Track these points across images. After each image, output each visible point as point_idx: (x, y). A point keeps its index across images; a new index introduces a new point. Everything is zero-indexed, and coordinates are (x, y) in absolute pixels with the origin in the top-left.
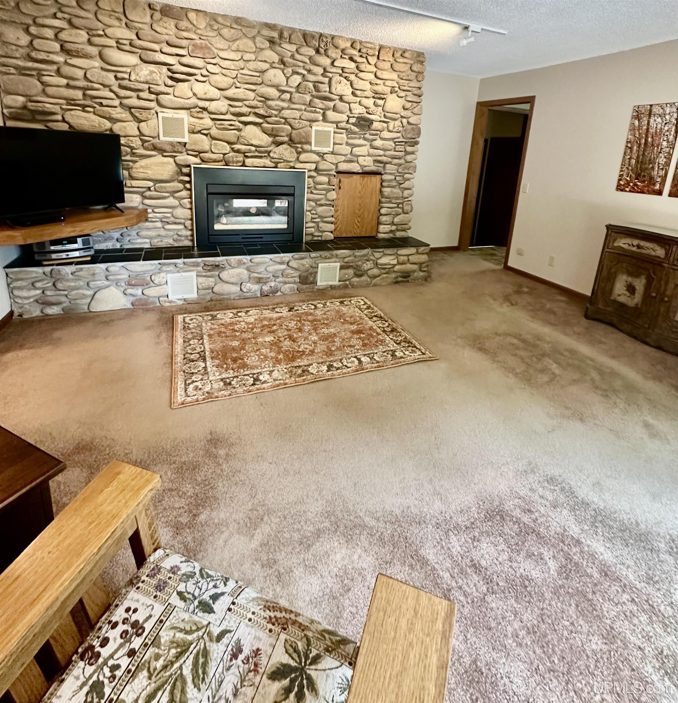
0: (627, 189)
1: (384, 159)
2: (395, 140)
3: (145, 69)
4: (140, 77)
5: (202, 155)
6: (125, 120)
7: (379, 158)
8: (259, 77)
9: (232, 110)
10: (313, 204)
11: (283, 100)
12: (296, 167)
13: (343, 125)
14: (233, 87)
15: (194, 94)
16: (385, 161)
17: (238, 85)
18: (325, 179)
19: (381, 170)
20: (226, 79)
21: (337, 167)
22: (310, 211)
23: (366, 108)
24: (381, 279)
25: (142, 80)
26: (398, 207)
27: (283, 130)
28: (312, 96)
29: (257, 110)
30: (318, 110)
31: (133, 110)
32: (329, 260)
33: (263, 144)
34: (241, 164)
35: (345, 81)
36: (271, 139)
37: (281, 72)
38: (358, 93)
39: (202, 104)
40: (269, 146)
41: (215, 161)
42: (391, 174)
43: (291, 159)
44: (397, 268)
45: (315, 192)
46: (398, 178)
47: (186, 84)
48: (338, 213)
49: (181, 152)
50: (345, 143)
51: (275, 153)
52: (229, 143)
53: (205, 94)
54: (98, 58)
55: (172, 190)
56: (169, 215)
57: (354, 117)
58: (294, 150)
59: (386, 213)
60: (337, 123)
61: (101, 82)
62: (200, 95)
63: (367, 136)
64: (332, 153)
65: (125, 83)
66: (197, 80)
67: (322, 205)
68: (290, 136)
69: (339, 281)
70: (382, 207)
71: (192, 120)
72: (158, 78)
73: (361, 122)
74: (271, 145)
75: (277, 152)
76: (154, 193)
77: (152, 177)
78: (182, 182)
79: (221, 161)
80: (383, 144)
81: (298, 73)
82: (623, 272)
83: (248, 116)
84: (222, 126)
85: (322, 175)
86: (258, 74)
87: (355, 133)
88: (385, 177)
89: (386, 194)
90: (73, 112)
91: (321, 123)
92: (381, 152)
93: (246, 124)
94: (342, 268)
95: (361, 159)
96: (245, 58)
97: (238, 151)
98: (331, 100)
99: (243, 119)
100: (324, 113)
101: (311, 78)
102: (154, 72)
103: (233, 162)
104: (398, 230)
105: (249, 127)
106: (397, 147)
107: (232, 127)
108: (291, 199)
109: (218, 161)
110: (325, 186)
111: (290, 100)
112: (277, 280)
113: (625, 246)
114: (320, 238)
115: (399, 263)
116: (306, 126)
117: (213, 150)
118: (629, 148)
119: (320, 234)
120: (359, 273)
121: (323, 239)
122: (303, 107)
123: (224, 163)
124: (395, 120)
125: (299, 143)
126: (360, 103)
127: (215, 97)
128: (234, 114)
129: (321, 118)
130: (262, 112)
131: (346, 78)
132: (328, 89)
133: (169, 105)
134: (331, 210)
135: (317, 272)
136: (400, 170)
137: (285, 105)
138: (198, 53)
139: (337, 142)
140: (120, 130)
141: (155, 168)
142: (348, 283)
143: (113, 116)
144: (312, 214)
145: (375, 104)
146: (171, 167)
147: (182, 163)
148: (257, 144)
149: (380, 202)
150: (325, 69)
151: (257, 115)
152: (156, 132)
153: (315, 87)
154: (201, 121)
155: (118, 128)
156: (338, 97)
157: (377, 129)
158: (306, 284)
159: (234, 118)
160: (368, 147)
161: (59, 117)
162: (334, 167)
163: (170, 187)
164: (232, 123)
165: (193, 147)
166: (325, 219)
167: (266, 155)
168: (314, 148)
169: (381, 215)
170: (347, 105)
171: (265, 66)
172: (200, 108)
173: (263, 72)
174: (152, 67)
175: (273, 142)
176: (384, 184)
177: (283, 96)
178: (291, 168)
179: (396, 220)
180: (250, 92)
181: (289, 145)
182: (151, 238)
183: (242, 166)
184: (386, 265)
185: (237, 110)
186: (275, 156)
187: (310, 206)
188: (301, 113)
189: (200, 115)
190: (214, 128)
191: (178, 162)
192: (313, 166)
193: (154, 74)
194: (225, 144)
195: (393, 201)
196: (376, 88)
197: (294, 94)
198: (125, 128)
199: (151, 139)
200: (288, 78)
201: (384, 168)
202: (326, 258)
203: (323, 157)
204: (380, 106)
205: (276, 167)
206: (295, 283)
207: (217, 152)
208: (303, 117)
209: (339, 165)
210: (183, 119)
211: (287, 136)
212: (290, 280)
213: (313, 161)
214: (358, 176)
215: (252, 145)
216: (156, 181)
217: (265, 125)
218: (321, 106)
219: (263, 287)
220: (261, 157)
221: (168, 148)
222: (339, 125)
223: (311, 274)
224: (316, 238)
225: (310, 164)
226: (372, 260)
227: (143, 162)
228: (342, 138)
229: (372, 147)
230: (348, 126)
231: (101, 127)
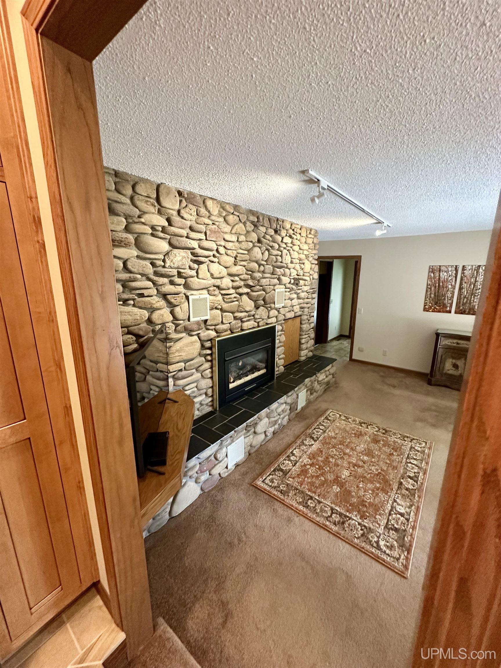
0: (431, 310)
1: (304, 305)
2: (307, 291)
3: (177, 255)
4: (174, 264)
5: (217, 327)
6: (161, 307)
7: (302, 305)
8: (248, 254)
9: (233, 284)
11: (260, 272)
12: (268, 322)
13: (288, 285)
15: (211, 275)
16: (304, 307)
18: (280, 327)
19: (302, 313)
20: (229, 258)
25: (175, 266)
26: (308, 336)
27: (260, 295)
28: (273, 266)
29: (247, 282)
31: (169, 297)
33: (251, 309)
35: (288, 253)
36: (254, 304)
37: (259, 249)
38: (294, 260)
39: (216, 282)
40: (254, 310)
41: (224, 332)
42: (305, 315)
43: (265, 317)
44: (325, 380)
47: (205, 265)
48: (286, 349)
49: (202, 329)
51: (257, 314)
52: (233, 313)
53: (217, 273)
54: (135, 246)
55: (197, 365)
56: (196, 389)
57: (292, 279)
58: (266, 310)
59: (303, 342)
60: (285, 284)
61: (140, 271)
63: (297, 291)
64: (283, 307)
65: (161, 270)
66: (211, 261)
67: (279, 347)
69: (305, 402)
70: (302, 339)
71: (212, 298)
72: (186, 263)
73: (295, 282)
74: (255, 308)
75: (259, 313)
76: (184, 373)
77: (184, 358)
78: (205, 356)
79: (229, 329)
80: (303, 295)
82: (449, 358)
83: (242, 287)
84: (230, 300)
85: (279, 324)
86: (247, 252)
87: (293, 290)
88: (303, 318)
91: (279, 286)
92: (302, 301)
93: (241, 294)
94: (307, 392)
95: (294, 308)
96: (240, 240)
97: (238, 319)
98: (283, 268)
99: (240, 291)
100: (279, 278)
102: (184, 257)
103: (236, 329)
104: (309, 352)
105: (244, 297)
106: (309, 296)
107: (235, 299)
109: (226, 332)
110: (280, 333)
111: (264, 271)
112: (281, 417)
113: (449, 344)
115: (326, 377)
116: (272, 290)
117: (223, 321)
118: (429, 288)
120: (313, 392)
121: (280, 372)
122: (270, 276)
123: (229, 332)
125: (269, 304)
127: (223, 275)
128: (234, 288)
129: (278, 282)
130: (250, 283)
131: (288, 251)
132: (281, 260)
133: (196, 287)
134: (283, 349)
135: (298, 401)
136: (309, 311)
137: (261, 275)
138: (213, 237)
139: (286, 298)
140: (158, 318)
141: (187, 349)
142: (308, 401)
145: (300, 268)
146: (196, 344)
147: (205, 339)
148: (248, 310)
149: (301, 335)
150: (279, 245)
151: (247, 286)
152: (187, 315)
153: (276, 259)
154: (216, 298)
155: (155, 317)
156: (286, 265)
157: (301, 285)
159: (235, 291)
160: (297, 298)
162: (284, 317)
163: (195, 363)
165: (211, 322)
166: (280, 357)
167: (252, 317)
168: (276, 306)
170: (289, 270)
171: (250, 245)
172: (214, 286)
173: (249, 250)
174: (182, 253)
176: (302, 322)
177: (260, 269)
179: (308, 345)
180: (243, 268)
181: (264, 306)
183: (240, 331)
184: (322, 380)
185: (236, 284)
186: (257, 317)
188: (269, 280)
189: (214, 293)
190: (223, 302)
191: (201, 338)
192: (275, 319)
193: (183, 260)
194: (230, 314)
195: (307, 333)
196: (300, 256)
197: (265, 266)
198: (162, 315)
199: (183, 322)
200: (263, 254)
201: (303, 311)
203: (279, 311)
204: (302, 269)
205: (258, 326)
206: (288, 414)
207: (226, 322)
208: (270, 283)
209: (286, 315)
210: (206, 298)
211: (263, 299)
213: (275, 315)
214: (293, 320)
215: (246, 311)
216: (186, 361)
217: (251, 294)
220: (250, 320)
221: (195, 327)
223: (296, 403)
226: (317, 380)
227: (176, 346)
228: (288, 295)
229: (299, 298)
230: (290, 286)
231: (142, 319)
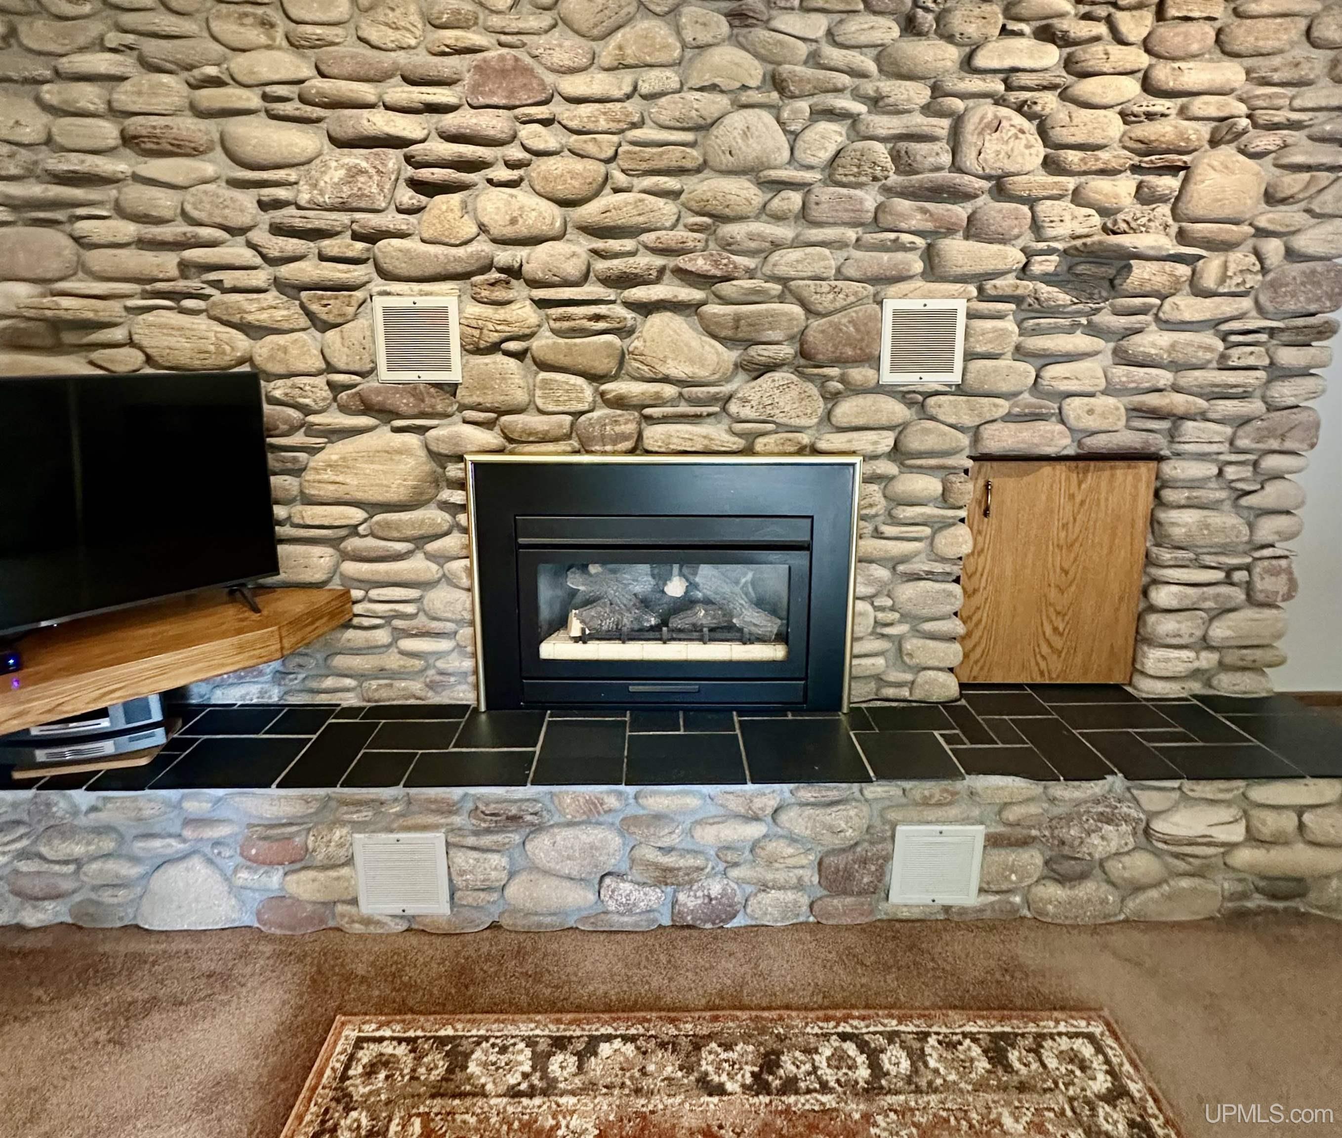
1: (1179, 402)
2: (1225, 327)
3: (333, 164)
4: (322, 193)
5: (505, 419)
6: (286, 326)
7: (1153, 400)
8: (692, 145)
9: (601, 265)
10: (882, 573)
11: (778, 218)
12: (822, 445)
13: (1006, 284)
14: (608, 190)
15: (483, 228)
16: (1180, 410)
17: (621, 179)
18: (931, 485)
19: (1159, 443)
20: (578, 165)
21: (976, 438)
22: (870, 599)
23: (1103, 212)
24: (1169, 897)
25: (326, 199)
26: (1229, 581)
27: (773, 320)
28: (887, 191)
29: (682, 262)
30: (906, 238)
31: (305, 295)
32: (940, 813)
33: (703, 373)
34: (628, 445)
35: (1019, 120)
36: (731, 356)
37: (767, 117)
38: (1072, 157)
39: (505, 256)
40: (728, 380)
41: (545, 439)
42: (1202, 457)
43: (803, 422)
44: (1245, 856)
45: (889, 530)
46: (1231, 472)
47: (456, 198)
48: (977, 600)
49: (446, 415)
50: (1010, 349)
51: (745, 401)
52: (593, 378)
53: (513, 221)
54: (219, 152)
55: (416, 533)
56: (410, 609)
57: (1051, 251)
58: (813, 390)
59: (1175, 604)
60: (980, 279)
61: (219, 220)
62: (499, 225)
63: (1106, 318)
64: (960, 390)
65: (288, 216)
66: (490, 181)
67: (916, 577)
68: (800, 339)
69: (981, 890)
70: (1155, 582)
71: (474, 309)
72: (375, 189)
73: (1080, 269)
74: (734, 373)
75: (755, 399)
76: (371, 542)
77: (359, 496)
78: (445, 506)
79: (568, 437)
80: (1173, 346)
81: (831, 114)
83: (657, 281)
84: (566, 325)
85: (921, 469)
86: (689, 137)
87: (1054, 311)
88: (1172, 469)
89: (1177, 533)
90: (149, 317)
91: (919, 283)
92: (1164, 377)
93: (646, 309)
94: (994, 842)
95: (1073, 406)
96: (644, 88)
97: (619, 403)
98: (959, 195)
99: (639, 293)
100: (929, 246)
101: (885, 124)
102: (362, 172)
103: (603, 439)
104: (1223, 666)
105: (657, 320)
106: (1235, 352)
107: (601, 325)
108: (799, 559)
109: (556, 440)
110: (929, 510)
111: (804, 215)
112: (734, 873)
114: (905, 693)
115: (1253, 838)
116: (860, 301)
117: (539, 402)
119: (909, 677)
120: (1066, 867)
121: (918, 695)
122: (851, 234)
123: (574, 444)
124: (1226, 246)
125: (832, 363)
126: (1077, 197)
127: (544, 228)
128: (607, 281)
129: (918, 266)
130: (699, 264)
131: (1019, 108)
132: (946, 159)
133: (403, 269)
134: (950, 594)
135: (888, 858)
136: (1243, 442)
137: (784, 232)
138: (493, 93)
139: (979, 349)
140: (271, 358)
141: (368, 468)
142: (1017, 899)
143: (250, 318)
144: (877, 609)
145: (1143, 196)
146: (412, 462)
147: (444, 449)
148: (683, 376)
149: (1149, 561)
150: (937, 90)
151: (685, 276)
152: (366, 357)
153: (896, 157)
154: (502, 313)
155: (265, 352)
156: (986, 185)
157: (1148, 288)
158: (845, 893)
159: (610, 294)
160: (1107, 358)
161: (118, 334)
162: (965, 440)
163: (412, 524)
164: (602, 309)
165: (475, 399)
166: (928, 626)
167: (716, 409)
168: (888, 377)
169: (1152, 609)
170: (1025, 209)
171: (715, 103)
172: (501, 270)
173: (704, 127)
174: (357, 158)
175: (739, 366)
176: (1169, 495)
177: (776, 204)
178: (801, 451)
179: (1220, 631)
180: (660, 202)
181: (798, 371)
182: (361, 676)
183: (632, 452)
184: (1191, 842)
185: (617, 265)
186: (747, 412)
187: (869, 583)
188: (842, 254)
189: (500, 294)
190: (545, 332)
191: (434, 448)
192: (886, 441)
193: (362, 179)
194: (580, 381)
195: (1209, 560)
196: (1147, 130)
197: (817, 189)
198: (285, 350)
199: (357, 379)
200: (794, 137)
201: (1172, 436)
202: (926, 802)
203: (922, 405)
204: (1163, 199)
205: (749, 451)
206: (800, 886)
207: (551, 408)
208: (850, 271)
209: (987, 432)
210: (444, 310)
211: (791, 338)
212: (781, 876)
213: (884, 422)
214: (1061, 469)
215: (666, 380)
216: (373, 507)
217: (714, 309)
218: (917, 221)
219: (682, 897)
220: (696, 419)
221: (404, 403)
222: (989, 285)
223: (864, 861)
224: (890, 692)
225: (871, 435)
226: (1126, 819)
227: (335, 451)
228: (1003, 334)
229: (1123, 358)
230: (1027, 287)
231: (224, 353)
